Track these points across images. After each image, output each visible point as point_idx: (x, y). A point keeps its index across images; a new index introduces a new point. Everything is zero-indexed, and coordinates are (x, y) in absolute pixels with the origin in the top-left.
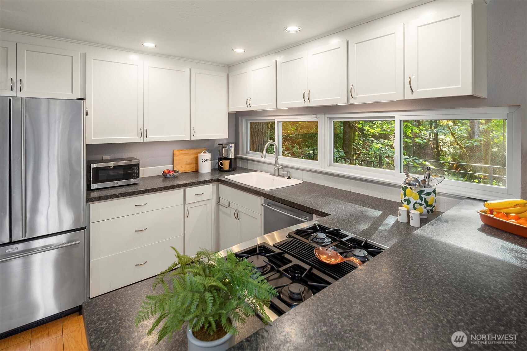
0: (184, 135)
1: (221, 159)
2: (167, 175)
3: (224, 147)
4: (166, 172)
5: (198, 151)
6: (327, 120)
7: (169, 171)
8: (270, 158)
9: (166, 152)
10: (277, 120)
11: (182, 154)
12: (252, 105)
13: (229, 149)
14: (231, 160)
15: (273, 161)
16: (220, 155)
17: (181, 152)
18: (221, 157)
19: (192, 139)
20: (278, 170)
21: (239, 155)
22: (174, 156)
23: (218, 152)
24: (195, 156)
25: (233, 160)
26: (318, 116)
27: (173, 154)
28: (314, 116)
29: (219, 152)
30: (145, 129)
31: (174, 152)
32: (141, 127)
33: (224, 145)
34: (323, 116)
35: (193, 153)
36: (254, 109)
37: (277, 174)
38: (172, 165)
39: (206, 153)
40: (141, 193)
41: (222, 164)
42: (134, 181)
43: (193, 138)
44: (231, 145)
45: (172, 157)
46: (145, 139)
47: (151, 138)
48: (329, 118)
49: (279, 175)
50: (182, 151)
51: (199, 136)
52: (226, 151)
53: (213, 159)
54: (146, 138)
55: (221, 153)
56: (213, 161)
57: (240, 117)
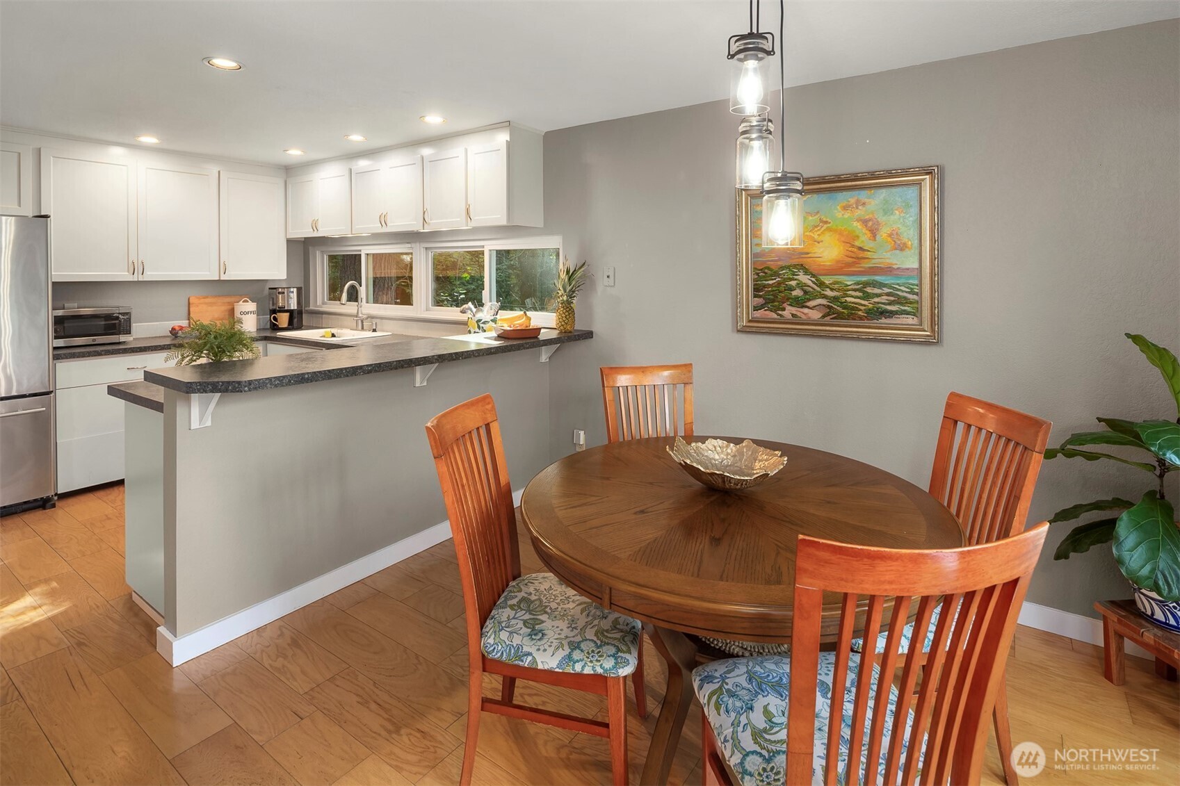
0: (208, 273)
1: (274, 312)
2: (177, 333)
3: (279, 293)
4: (177, 328)
5: (232, 299)
6: (423, 251)
7: (181, 328)
8: (351, 308)
9: (177, 300)
10: (365, 251)
11: (206, 303)
12: (320, 229)
13: (288, 296)
14: (291, 312)
15: (355, 312)
16: (273, 305)
17: (202, 300)
18: (274, 308)
19: (222, 279)
20: (362, 322)
21: (309, 307)
22: (191, 306)
23: (269, 301)
24: (230, 307)
25: (295, 315)
26: (413, 245)
27: (189, 304)
28: (409, 245)
29: (271, 302)
30: (140, 262)
31: (191, 301)
32: (133, 257)
33: (280, 290)
34: (418, 244)
35: (224, 303)
36: (325, 235)
37: (360, 327)
38: (187, 321)
39: (248, 302)
40: (137, 352)
41: (275, 319)
42: (123, 338)
43: (223, 277)
44: (292, 290)
45: (187, 308)
46: (140, 276)
47: (150, 275)
48: (426, 248)
49: (363, 328)
50: (204, 298)
51: (236, 273)
52: (283, 299)
53: (259, 312)
54: (142, 274)
55: (274, 302)
56: (261, 317)
57: (310, 248)
